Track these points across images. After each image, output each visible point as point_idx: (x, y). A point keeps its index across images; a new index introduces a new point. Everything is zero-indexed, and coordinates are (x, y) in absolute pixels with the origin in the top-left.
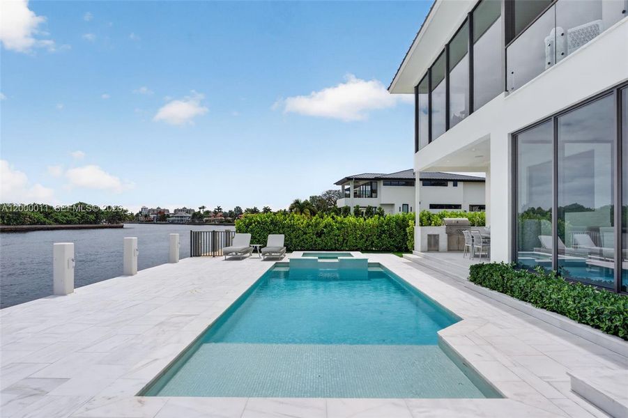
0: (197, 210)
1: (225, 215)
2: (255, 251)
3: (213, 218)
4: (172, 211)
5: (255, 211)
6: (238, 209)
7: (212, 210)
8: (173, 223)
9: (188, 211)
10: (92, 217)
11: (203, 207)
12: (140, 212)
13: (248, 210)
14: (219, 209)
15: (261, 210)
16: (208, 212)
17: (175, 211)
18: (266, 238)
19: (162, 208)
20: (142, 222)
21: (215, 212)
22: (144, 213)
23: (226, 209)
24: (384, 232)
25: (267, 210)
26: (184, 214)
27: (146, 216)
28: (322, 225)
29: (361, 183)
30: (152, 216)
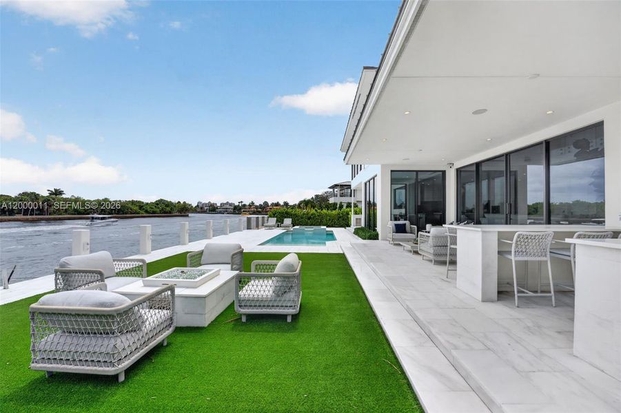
0: (237, 204)
1: (256, 207)
2: (278, 226)
3: (248, 210)
4: (219, 205)
5: (277, 204)
6: (266, 203)
7: (247, 204)
8: (220, 213)
9: (231, 205)
10: (168, 209)
11: (242, 202)
12: (198, 206)
13: (273, 204)
14: (253, 203)
15: (282, 204)
16: (245, 205)
17: (221, 204)
18: (283, 220)
19: (212, 202)
20: (199, 212)
21: (250, 205)
22: (200, 205)
23: (257, 204)
24: (340, 217)
25: (286, 204)
26: (228, 206)
27: (201, 208)
28: (310, 214)
29: (345, 187)
30: (206, 208)
